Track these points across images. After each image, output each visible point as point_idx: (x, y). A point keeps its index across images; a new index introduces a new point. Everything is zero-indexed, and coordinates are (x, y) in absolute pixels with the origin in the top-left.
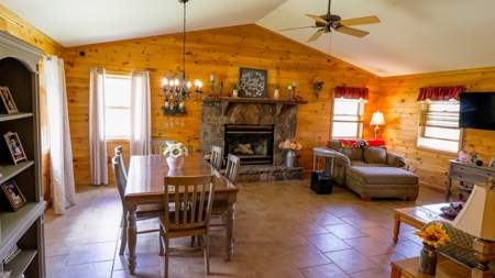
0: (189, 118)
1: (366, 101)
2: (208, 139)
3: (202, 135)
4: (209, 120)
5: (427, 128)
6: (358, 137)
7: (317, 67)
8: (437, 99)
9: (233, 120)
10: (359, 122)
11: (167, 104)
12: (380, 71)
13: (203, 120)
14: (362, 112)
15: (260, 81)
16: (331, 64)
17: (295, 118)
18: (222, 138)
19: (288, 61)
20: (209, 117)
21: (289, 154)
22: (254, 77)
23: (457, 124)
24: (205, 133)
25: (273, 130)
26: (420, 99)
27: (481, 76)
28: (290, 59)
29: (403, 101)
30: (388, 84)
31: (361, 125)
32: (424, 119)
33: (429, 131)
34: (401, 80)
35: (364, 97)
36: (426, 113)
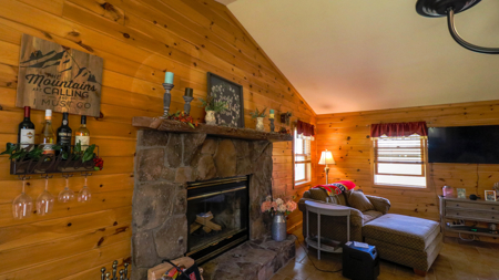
0: (102, 177)
1: (313, 138)
2: (153, 224)
3: (139, 220)
4: (156, 177)
5: (380, 165)
6: (306, 179)
7: (282, 94)
9: (201, 171)
10: (306, 162)
11: (26, 137)
12: (326, 107)
13: (142, 178)
14: (307, 151)
15: (234, 102)
16: (291, 93)
18: (182, 215)
20: (158, 170)
22: (227, 93)
23: (419, 159)
24: (148, 212)
25: (247, 183)
26: (373, 136)
27: (441, 113)
28: (261, 76)
29: (349, 138)
30: (327, 122)
31: (309, 165)
32: (376, 155)
33: (382, 168)
34: (343, 117)
35: (313, 135)
36: (376, 149)
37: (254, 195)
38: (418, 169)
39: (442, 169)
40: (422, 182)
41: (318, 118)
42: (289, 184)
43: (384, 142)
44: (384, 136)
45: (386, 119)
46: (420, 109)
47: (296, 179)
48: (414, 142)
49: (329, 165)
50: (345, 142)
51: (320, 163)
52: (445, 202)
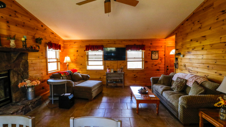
1: (60, 51)
6: (58, 69)
7: (36, 28)
8: (94, 50)
10: (57, 62)
12: (67, 37)
14: (58, 57)
16: (44, 28)
17: (27, 62)
19: (16, 19)
21: (30, 90)
23: (102, 59)
26: (86, 50)
27: (108, 42)
28: (17, 17)
29: (77, 51)
30: (68, 43)
31: (59, 63)
32: (88, 58)
33: (90, 63)
34: (75, 42)
35: (60, 49)
36: (88, 56)
37: (13, 80)
38: (101, 63)
39: (108, 62)
40: (102, 68)
41: (64, 41)
42: (44, 73)
43: (91, 53)
44: (90, 50)
45: (91, 44)
46: (102, 41)
47: (49, 70)
48: (100, 53)
49: (69, 63)
50: (76, 52)
51: (65, 62)
52: (107, 74)
